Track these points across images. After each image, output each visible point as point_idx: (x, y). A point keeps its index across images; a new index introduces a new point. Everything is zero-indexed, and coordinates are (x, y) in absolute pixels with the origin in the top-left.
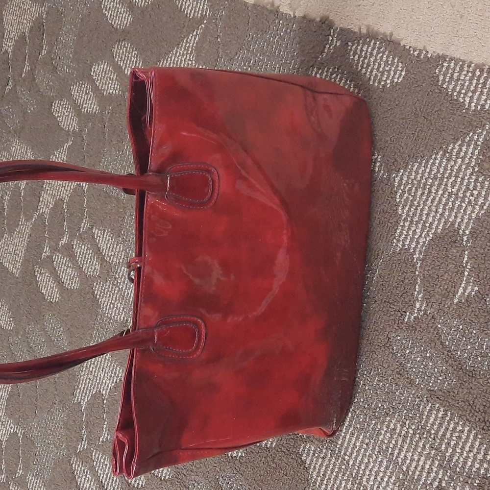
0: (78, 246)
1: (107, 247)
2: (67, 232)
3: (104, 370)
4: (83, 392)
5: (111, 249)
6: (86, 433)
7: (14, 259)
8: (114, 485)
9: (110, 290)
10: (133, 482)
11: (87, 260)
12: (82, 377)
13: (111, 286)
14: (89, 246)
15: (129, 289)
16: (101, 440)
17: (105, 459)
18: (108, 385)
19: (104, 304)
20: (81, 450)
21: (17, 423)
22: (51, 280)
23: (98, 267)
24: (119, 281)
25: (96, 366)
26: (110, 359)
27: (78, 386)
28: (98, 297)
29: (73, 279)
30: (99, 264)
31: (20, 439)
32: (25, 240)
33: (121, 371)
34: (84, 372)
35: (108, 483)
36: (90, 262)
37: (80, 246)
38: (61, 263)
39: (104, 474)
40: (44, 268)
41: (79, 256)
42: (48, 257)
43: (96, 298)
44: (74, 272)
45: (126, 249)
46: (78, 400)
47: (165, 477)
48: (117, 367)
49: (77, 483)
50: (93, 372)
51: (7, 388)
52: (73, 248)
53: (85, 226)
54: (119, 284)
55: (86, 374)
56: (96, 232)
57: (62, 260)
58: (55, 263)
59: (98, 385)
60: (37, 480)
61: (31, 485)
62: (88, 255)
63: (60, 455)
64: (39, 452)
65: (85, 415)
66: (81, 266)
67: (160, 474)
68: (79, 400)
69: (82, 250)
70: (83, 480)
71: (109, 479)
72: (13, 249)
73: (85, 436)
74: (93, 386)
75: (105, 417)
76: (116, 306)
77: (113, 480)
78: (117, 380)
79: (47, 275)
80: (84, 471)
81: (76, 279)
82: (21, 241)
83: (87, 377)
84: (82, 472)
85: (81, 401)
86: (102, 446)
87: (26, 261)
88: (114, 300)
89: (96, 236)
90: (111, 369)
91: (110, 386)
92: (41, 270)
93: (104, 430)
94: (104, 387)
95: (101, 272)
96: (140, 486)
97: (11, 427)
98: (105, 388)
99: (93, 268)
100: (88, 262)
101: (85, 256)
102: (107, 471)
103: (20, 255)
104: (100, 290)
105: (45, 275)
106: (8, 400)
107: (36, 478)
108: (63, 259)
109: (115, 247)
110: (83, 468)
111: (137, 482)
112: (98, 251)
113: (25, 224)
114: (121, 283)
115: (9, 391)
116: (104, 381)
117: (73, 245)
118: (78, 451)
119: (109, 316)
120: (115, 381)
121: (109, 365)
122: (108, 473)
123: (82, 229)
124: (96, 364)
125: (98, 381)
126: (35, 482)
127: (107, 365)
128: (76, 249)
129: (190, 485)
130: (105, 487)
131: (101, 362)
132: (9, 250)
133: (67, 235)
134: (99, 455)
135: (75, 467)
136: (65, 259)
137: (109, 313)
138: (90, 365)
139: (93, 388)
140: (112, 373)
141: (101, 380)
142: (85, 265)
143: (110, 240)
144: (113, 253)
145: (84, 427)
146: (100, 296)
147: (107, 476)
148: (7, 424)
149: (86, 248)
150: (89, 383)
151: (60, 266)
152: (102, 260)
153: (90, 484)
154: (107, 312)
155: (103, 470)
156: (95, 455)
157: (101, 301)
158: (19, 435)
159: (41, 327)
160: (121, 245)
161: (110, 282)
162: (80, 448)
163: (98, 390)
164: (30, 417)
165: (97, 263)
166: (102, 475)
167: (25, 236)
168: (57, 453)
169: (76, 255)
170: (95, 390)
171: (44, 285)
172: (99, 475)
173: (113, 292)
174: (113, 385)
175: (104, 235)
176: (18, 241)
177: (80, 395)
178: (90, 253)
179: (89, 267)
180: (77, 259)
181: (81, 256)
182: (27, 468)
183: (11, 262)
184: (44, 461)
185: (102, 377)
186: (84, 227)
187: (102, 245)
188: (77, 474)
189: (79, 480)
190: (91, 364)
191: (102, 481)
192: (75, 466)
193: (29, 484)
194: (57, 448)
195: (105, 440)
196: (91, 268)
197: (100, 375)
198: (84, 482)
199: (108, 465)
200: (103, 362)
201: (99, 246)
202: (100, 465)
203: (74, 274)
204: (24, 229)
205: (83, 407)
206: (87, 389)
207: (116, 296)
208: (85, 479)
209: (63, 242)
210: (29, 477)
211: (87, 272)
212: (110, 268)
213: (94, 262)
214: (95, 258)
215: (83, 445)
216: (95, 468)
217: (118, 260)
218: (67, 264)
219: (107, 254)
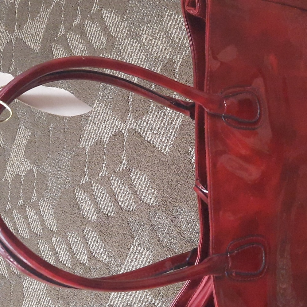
0: (88, 25)
1: (113, 25)
2: (80, 14)
3: (106, 122)
4: (87, 139)
5: (116, 26)
6: (88, 170)
7: (35, 39)
8: (109, 209)
10: (125, 207)
11: (96, 37)
12: (87, 128)
13: (115, 56)
14: (98, 25)
15: (131, 58)
16: (100, 175)
17: (102, 190)
18: (108, 134)
20: (84, 182)
21: (33, 163)
22: (65, 54)
23: (105, 41)
24: (122, 52)
25: (99, 120)
26: (111, 114)
27: (83, 135)
29: (83, 51)
30: (105, 38)
31: (35, 174)
32: (44, 23)
33: (120, 123)
34: (89, 124)
35: (104, 208)
36: (98, 37)
37: (91, 25)
38: (74, 39)
39: (101, 200)
40: (59, 44)
41: (89, 33)
42: (63, 35)
44: (84, 47)
45: (130, 25)
46: (82, 146)
47: (153, 203)
48: (116, 119)
49: (79, 207)
50: (96, 124)
51: (26, 137)
52: (84, 27)
53: (96, 9)
54: (122, 54)
56: (104, 13)
57: (74, 37)
58: (69, 40)
59: (100, 134)
60: (47, 204)
61: (43, 207)
63: (66, 186)
64: (50, 184)
65: (88, 157)
66: (90, 41)
67: (148, 202)
68: (84, 145)
69: (92, 28)
70: (84, 205)
71: (105, 205)
72: (34, 31)
73: (87, 172)
74: (96, 135)
75: (104, 158)
77: (108, 205)
78: (116, 130)
79: (61, 50)
80: (85, 198)
81: (85, 52)
82: (41, 24)
83: (91, 128)
84: (84, 199)
85: (85, 146)
86: (101, 180)
87: (45, 39)
89: (104, 16)
90: (111, 122)
91: (110, 134)
92: (57, 46)
93: (103, 168)
94: (105, 136)
95: (107, 45)
97: (28, 165)
99: (100, 42)
100: (97, 38)
101: (94, 33)
102: (104, 199)
103: (40, 36)
105: (60, 50)
106: (27, 145)
107: (46, 203)
108: (76, 36)
109: (120, 24)
110: (84, 196)
111: (129, 207)
112: (105, 28)
113: (45, 10)
114: (123, 53)
115: (28, 139)
116: (105, 131)
117: (84, 25)
118: (81, 183)
120: (114, 130)
121: (110, 118)
122: (105, 200)
123: (92, 11)
124: (99, 118)
125: (100, 131)
126: (45, 206)
127: (108, 119)
128: (87, 28)
129: (173, 210)
130: (102, 211)
131: (103, 117)
132: (31, 32)
133: (80, 16)
134: (98, 186)
135: (78, 195)
136: (77, 36)
138: (94, 119)
139: (96, 136)
140: (112, 124)
141: (103, 130)
142: (94, 40)
143: (116, 19)
144: (118, 29)
145: (87, 165)
147: (104, 202)
148: (25, 163)
149: (95, 26)
150: (93, 132)
151: (73, 42)
152: (108, 35)
153: (90, 208)
155: (100, 198)
156: (95, 187)
158: (34, 172)
160: (125, 22)
161: (114, 53)
162: (83, 181)
163: (100, 137)
164: (43, 158)
165: (104, 38)
166: (100, 201)
167: (44, 20)
168: (64, 185)
169: (87, 33)
170: (97, 138)
172: (97, 201)
174: (113, 133)
175: (111, 15)
176: (39, 24)
177: (85, 142)
178: (98, 31)
179: (97, 42)
180: (87, 35)
181: (90, 33)
182: (40, 196)
183: (33, 41)
184: (53, 190)
185: (103, 128)
186: (94, 10)
187: (109, 24)
188: (79, 200)
189: (81, 205)
190: (95, 117)
193: (41, 207)
194: (65, 181)
196: (99, 43)
197: (102, 126)
198: (85, 206)
199: (105, 194)
200: (105, 116)
201: (106, 24)
202: (98, 194)
203: (84, 48)
204: (44, 14)
205: (87, 151)
206: (91, 137)
208: (86, 204)
209: (76, 23)
210: (41, 202)
211: (95, 46)
212: (115, 41)
213: (102, 38)
214: (103, 34)
215: (85, 179)
216: (94, 196)
217: (122, 34)
218: (79, 40)
219: (113, 30)
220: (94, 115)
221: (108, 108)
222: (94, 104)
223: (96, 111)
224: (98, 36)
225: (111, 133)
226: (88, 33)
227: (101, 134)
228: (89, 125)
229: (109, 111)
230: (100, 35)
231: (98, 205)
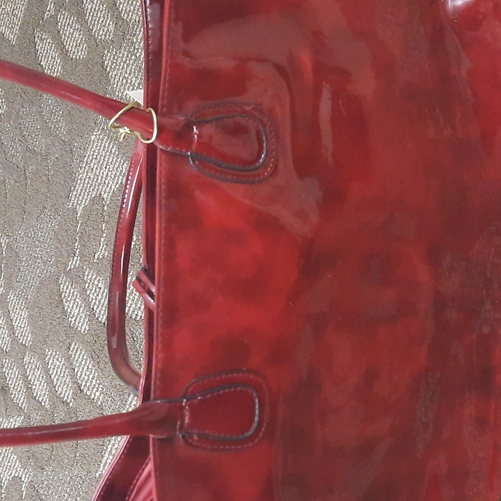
3: (108, 167)
4: (80, 195)
6: (79, 246)
7: (12, 21)
9: (124, 59)
10: (130, 313)
11: (99, 20)
12: (81, 176)
13: (126, 53)
16: (96, 256)
18: (111, 186)
19: (114, 79)
20: (72, 267)
21: (2, 230)
22: (53, 48)
23: (112, 28)
24: (137, 47)
25: (99, 162)
27: (75, 187)
28: (108, 69)
29: (80, 46)
30: (113, 23)
34: (83, 169)
35: (100, 311)
36: (102, 21)
38: (67, 24)
40: (45, 31)
41: (90, 13)
42: (52, 16)
43: (106, 70)
44: (81, 37)
46: (73, 205)
48: (124, 163)
49: (63, 308)
50: (94, 169)
52: (83, 2)
54: (136, 51)
55: (86, 171)
57: (68, 20)
58: (59, 24)
59: (99, 185)
60: (19, 300)
61: (12, 305)
62: (101, 12)
63: (47, 272)
64: (24, 267)
65: (80, 224)
66: (91, 28)
68: (75, 204)
69: (94, 6)
70: (71, 306)
71: (102, 306)
72: (11, 8)
73: (78, 250)
74: (93, 188)
75: (104, 228)
76: (129, 81)
78: (122, 180)
79: (48, 41)
80: (73, 293)
81: (83, 46)
83: (86, 176)
84: (71, 295)
85: (76, 206)
86: (96, 264)
87: (25, 23)
88: (128, 72)
90: (116, 166)
91: (113, 187)
92: (42, 35)
93: (101, 244)
94: (105, 190)
95: (115, 35)
96: (139, 318)
98: (107, 190)
99: (106, 29)
100: (100, 22)
101: (97, 14)
102: (100, 296)
103: (19, 16)
104: (112, 59)
105: (46, 41)
107: (18, 298)
108: (70, 19)
110: (72, 290)
111: (136, 313)
112: (113, 6)
114: (138, 49)
116: (107, 182)
118: (69, 268)
119: (120, 95)
120: (120, 181)
121: (114, 160)
122: (101, 299)
124: (98, 158)
125: (99, 181)
126: (17, 303)
127: (112, 161)
128: (87, 5)
130: (97, 316)
131: (105, 157)
132: (6, 10)
134: (93, 275)
135: (63, 289)
136: (72, 18)
137: (120, 90)
138: (92, 160)
139: (93, 190)
140: (117, 171)
141: (104, 179)
144: (132, 8)
145: (78, 239)
146: (111, 68)
147: (100, 302)
150: (88, 183)
151: (66, 28)
152: (118, 18)
153: (79, 311)
154: (117, 90)
155: (95, 295)
156: (88, 276)
157: (112, 74)
158: (3, 246)
159: (37, 110)
161: (125, 49)
162: (71, 266)
163: (99, 192)
164: (16, 223)
165: (111, 23)
166: (94, 301)
168: (44, 270)
169: (87, 13)
170: (95, 193)
171: (44, 54)
172: (90, 300)
173: (128, 62)
174: (118, 186)
177: (77, 199)
178: (103, 10)
179: (100, 29)
180: (87, 18)
181: (91, 14)
182: (8, 286)
183: (8, 25)
184: (28, 278)
185: (104, 176)
188: (65, 296)
189: (67, 305)
190: (93, 158)
191: (93, 308)
192: (64, 286)
193: (10, 305)
194: (45, 263)
195: (101, 257)
196: (103, 31)
197: (103, 173)
198: (72, 307)
199: (102, 289)
200: (107, 157)
202: (92, 287)
203: (82, 39)
205: (79, 214)
206: (85, 190)
207: (131, 68)
208: (74, 303)
210: (11, 296)
211: (98, 36)
212: (127, 29)
213: (108, 22)
214: (110, 15)
215: (74, 262)
216: (86, 291)
217: (137, 17)
218: (74, 25)
219: (124, 9)
220: (92, 153)
221: (112, 144)
222: (92, 135)
223: (94, 147)
224: (102, 19)
225: (116, 186)
226: (88, 15)
227: (100, 187)
228: (84, 171)
229: (113, 147)
230: (106, 17)
231: (92, 307)
